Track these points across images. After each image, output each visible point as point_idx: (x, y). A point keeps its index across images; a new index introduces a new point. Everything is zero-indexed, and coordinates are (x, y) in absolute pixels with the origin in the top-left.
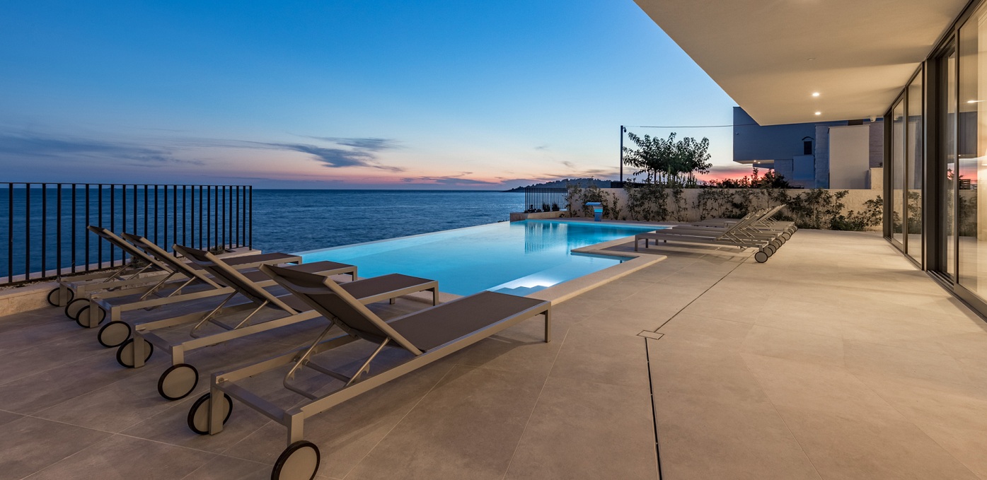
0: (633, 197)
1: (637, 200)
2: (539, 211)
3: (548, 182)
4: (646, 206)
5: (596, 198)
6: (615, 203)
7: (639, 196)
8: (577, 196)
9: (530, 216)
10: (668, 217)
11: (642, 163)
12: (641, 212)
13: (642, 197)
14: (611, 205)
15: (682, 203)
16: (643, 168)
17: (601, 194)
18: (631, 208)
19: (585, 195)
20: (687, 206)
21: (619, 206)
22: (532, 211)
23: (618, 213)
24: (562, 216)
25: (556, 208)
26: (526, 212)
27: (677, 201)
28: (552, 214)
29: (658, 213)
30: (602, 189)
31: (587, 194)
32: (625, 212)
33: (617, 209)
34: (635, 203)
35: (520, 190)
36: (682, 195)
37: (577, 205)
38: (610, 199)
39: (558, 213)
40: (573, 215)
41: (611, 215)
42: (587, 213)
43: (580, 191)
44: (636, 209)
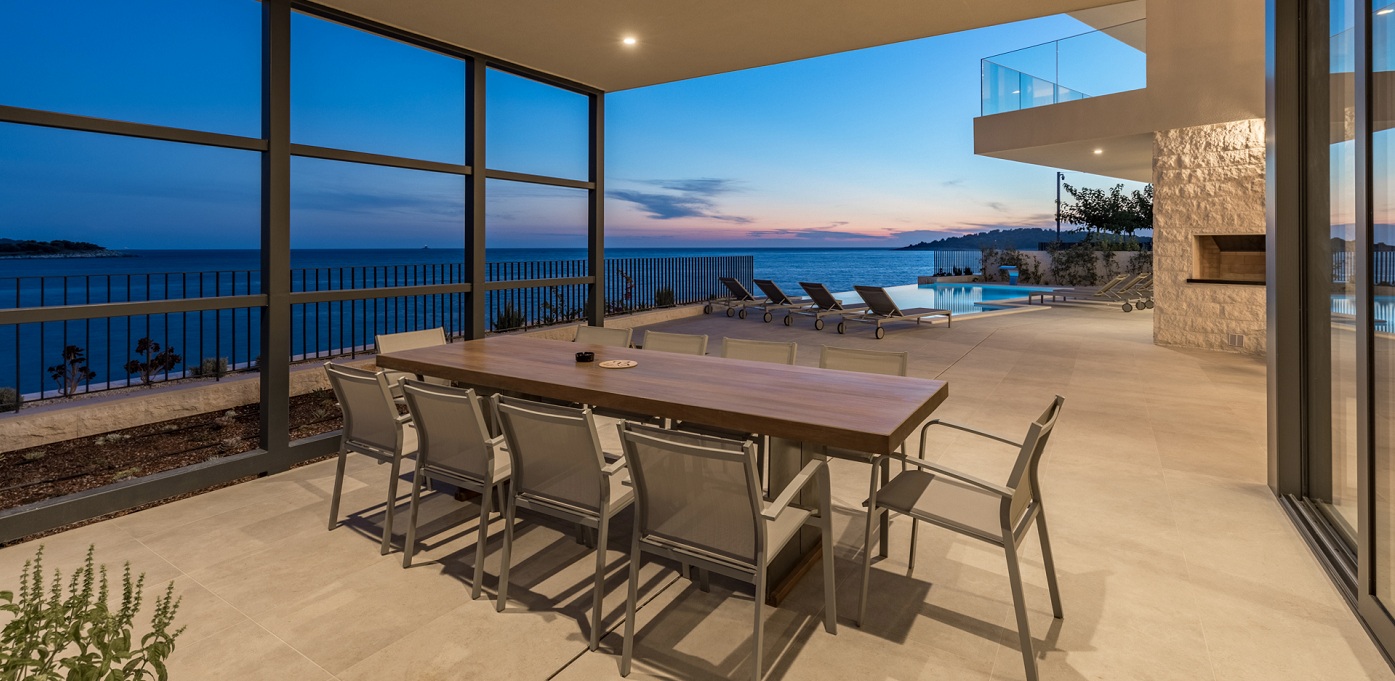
0: (1056, 260)
1: (1063, 264)
2: (949, 275)
3: (966, 234)
4: (1072, 270)
5: (1016, 262)
6: (1036, 267)
7: (1064, 259)
8: (992, 259)
9: (939, 279)
10: (1097, 282)
11: (1079, 220)
12: (1067, 277)
13: (1067, 261)
14: (1032, 269)
15: (1114, 268)
16: (1081, 226)
17: (1020, 257)
18: (1056, 272)
19: (1002, 258)
20: (1119, 271)
21: (1040, 270)
22: (943, 275)
23: (1040, 277)
24: (975, 281)
25: (968, 272)
26: (935, 275)
27: (1108, 264)
28: (964, 277)
29: (1085, 278)
30: (1021, 252)
31: (1004, 256)
32: (1048, 276)
33: (1039, 273)
34: (1060, 267)
35: (922, 246)
36: (1115, 258)
37: (993, 269)
38: (1031, 262)
39: (971, 277)
40: (987, 279)
41: (1032, 280)
42: (1003, 277)
43: (997, 253)
44: (1061, 273)
